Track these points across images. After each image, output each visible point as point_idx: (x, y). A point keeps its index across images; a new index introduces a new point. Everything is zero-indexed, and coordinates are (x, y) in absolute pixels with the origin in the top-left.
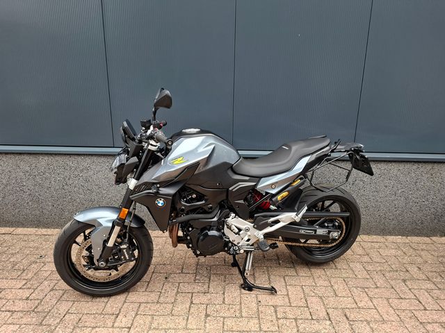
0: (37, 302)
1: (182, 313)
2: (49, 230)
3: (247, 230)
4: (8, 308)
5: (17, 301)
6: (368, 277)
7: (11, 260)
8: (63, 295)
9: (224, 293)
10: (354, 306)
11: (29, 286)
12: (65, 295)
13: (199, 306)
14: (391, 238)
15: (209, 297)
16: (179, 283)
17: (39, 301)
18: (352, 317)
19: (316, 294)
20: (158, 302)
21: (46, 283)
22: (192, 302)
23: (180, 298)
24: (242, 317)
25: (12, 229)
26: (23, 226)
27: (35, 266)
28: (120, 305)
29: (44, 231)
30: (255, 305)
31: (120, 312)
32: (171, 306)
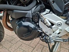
3: (59, 25)
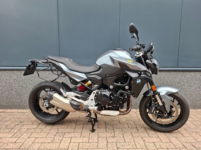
0: (21, 144)
1: (103, 147)
2: (24, 110)
4: (4, 147)
5: (9, 144)
6: (196, 127)
7: (5, 124)
8: (35, 140)
9: (124, 137)
10: (195, 141)
11: (16, 136)
12: (36, 140)
13: (112, 143)
14: (199, 110)
15: (116, 139)
16: (98, 133)
17: (22, 143)
18: (197, 147)
19: (173, 136)
20: (89, 142)
21: (25, 134)
22: (107, 142)
23: (100, 140)
24: (138, 148)
25: (5, 110)
26: (11, 108)
27: (18, 126)
28: (68, 144)
29: (22, 111)
30: (142, 142)
31: (69, 147)
32: (97, 144)
